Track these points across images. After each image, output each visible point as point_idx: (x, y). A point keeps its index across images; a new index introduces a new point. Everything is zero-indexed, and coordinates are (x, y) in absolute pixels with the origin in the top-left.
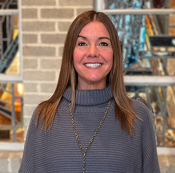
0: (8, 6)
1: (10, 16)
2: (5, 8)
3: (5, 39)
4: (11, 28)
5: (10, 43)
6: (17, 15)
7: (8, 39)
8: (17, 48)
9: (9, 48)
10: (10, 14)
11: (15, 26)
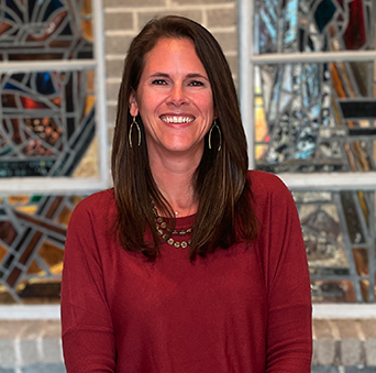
0: (75, 54)
1: (79, 73)
2: (70, 58)
3: (70, 115)
4: (82, 94)
5: (81, 121)
6: (93, 70)
7: (76, 115)
8: (93, 131)
9: (78, 129)
10: (80, 68)
11: (88, 91)
